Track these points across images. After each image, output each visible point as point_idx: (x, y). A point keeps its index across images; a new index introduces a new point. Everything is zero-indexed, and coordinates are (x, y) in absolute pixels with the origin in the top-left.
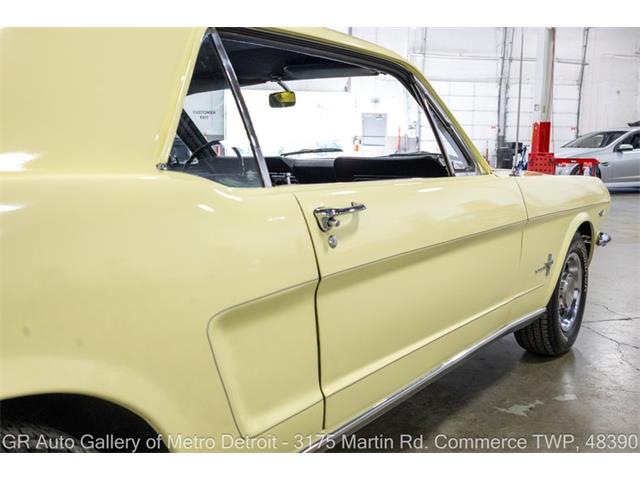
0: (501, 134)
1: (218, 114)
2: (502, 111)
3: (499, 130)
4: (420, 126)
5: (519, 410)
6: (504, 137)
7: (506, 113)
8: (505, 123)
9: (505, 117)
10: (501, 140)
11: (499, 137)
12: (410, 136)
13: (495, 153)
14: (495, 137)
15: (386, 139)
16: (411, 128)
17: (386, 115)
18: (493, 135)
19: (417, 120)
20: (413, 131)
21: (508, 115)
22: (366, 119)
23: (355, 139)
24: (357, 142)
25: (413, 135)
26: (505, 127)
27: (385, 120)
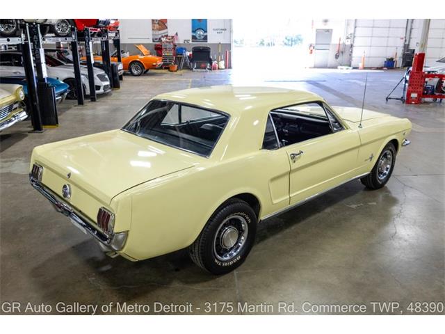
0: (407, 43)
1: (228, 32)
2: (409, 28)
3: (406, 41)
4: (354, 37)
5: (354, 206)
6: (408, 45)
7: (411, 29)
8: (410, 35)
9: (411, 32)
10: (406, 47)
11: (405, 45)
12: (347, 43)
13: (401, 56)
14: (402, 45)
15: (331, 46)
16: (348, 38)
17: (332, 30)
18: (401, 43)
19: (352, 32)
20: (349, 40)
21: (413, 31)
22: (319, 33)
23: (311, 46)
24: (312, 48)
25: (348, 43)
26: (410, 38)
27: (331, 33)
